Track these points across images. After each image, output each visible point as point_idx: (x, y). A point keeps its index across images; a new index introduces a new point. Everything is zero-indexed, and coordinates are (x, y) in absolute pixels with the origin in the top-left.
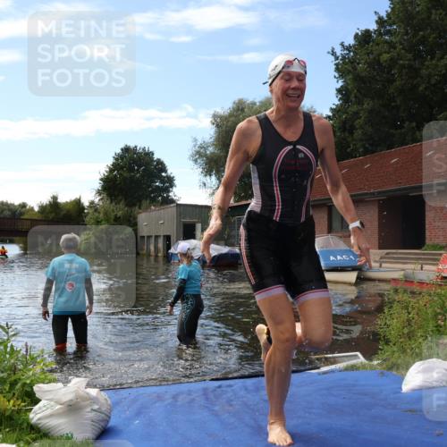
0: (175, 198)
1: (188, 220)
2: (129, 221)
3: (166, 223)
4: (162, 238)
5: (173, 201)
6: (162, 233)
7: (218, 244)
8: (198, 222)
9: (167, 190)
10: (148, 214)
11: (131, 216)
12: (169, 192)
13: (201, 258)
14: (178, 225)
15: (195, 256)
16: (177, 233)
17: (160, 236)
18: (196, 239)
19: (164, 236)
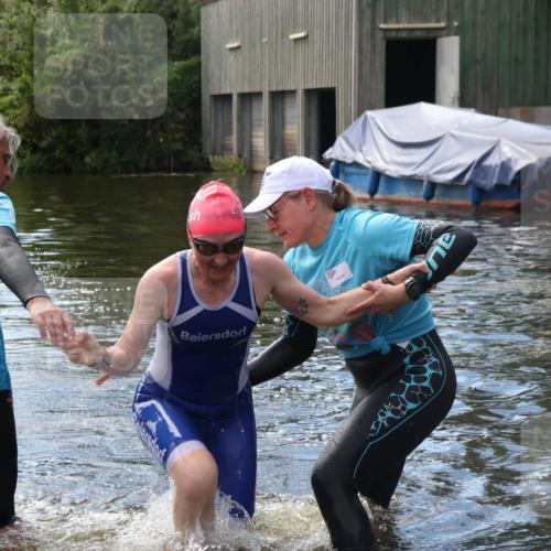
1: (404, 25)
3: (317, 37)
4: (300, 99)
6: (302, 79)
8: (448, 32)
13: (467, 177)
14: (367, 46)
15: (439, 172)
16: (360, 77)
17: (293, 92)
18: (440, 104)
19: (308, 92)
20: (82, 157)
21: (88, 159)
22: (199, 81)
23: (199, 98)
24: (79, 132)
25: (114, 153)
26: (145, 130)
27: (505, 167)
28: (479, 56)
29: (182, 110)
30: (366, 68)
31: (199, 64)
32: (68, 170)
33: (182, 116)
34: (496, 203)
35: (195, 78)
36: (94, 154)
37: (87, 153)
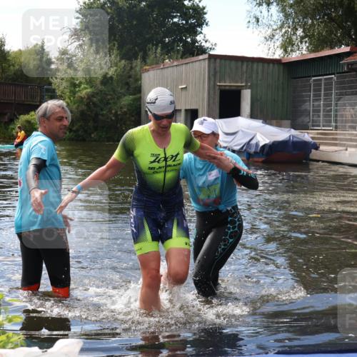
0: (206, 45)
1: (227, 84)
2: (127, 84)
3: (190, 88)
4: (183, 113)
5: (202, 51)
6: (183, 106)
7: (279, 125)
8: (246, 87)
9: (193, 30)
10: (158, 71)
11: (130, 77)
12: (195, 33)
13: (244, 148)
14: (212, 92)
15: (235, 146)
16: (209, 105)
17: (180, 110)
18: (242, 116)
19: (186, 110)
20: (90, 134)
21: (93, 136)
22: (140, 105)
23: (140, 112)
24: (89, 124)
25: (104, 133)
26: (117, 124)
27: (257, 144)
28: (259, 97)
29: (133, 116)
30: (211, 102)
31: (141, 97)
32: (84, 140)
33: (133, 119)
34: (256, 159)
35: (139, 103)
36: (95, 133)
37: (93, 133)
